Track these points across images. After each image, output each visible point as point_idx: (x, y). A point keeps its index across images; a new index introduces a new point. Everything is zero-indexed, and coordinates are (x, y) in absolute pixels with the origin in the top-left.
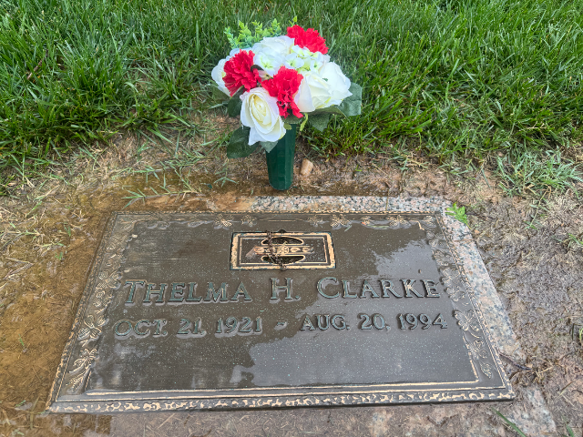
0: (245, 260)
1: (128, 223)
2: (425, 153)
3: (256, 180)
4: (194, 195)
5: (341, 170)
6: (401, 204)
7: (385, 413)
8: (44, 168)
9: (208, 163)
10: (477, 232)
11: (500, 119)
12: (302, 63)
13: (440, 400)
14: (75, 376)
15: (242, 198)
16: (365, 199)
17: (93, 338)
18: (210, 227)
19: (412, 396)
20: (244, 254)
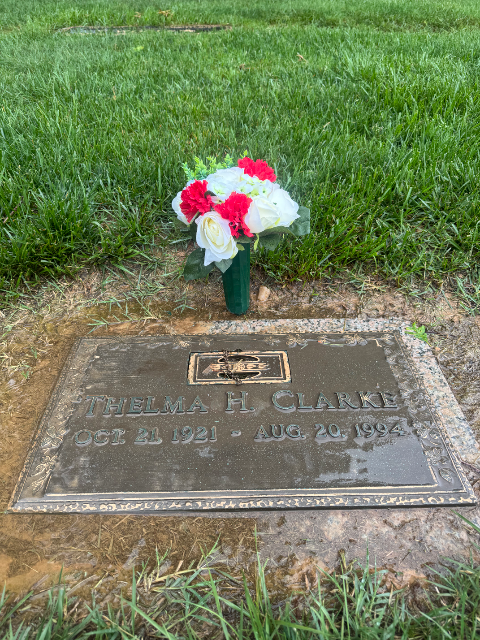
0: (201, 376)
1: (90, 346)
2: (382, 277)
3: (213, 305)
4: (154, 321)
5: (298, 296)
6: (359, 325)
7: (340, 516)
8: (15, 300)
9: (168, 293)
10: (437, 348)
11: (457, 242)
12: (252, 189)
13: (398, 504)
14: (36, 479)
15: (201, 323)
16: (323, 321)
17: (54, 446)
18: (169, 349)
19: (368, 500)
20: (201, 370)
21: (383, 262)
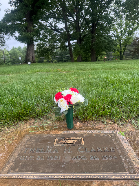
0: (58, 143)
1: (28, 137)
2: (111, 120)
3: (64, 127)
4: (47, 131)
5: (87, 125)
6: (105, 132)
7: (97, 182)
9: (52, 124)
10: (128, 138)
13: (115, 178)
14: (6, 169)
15: (60, 131)
16: (94, 131)
17: (14, 160)
18: (50, 137)
20: (58, 142)
21: (111, 116)
